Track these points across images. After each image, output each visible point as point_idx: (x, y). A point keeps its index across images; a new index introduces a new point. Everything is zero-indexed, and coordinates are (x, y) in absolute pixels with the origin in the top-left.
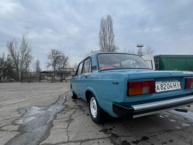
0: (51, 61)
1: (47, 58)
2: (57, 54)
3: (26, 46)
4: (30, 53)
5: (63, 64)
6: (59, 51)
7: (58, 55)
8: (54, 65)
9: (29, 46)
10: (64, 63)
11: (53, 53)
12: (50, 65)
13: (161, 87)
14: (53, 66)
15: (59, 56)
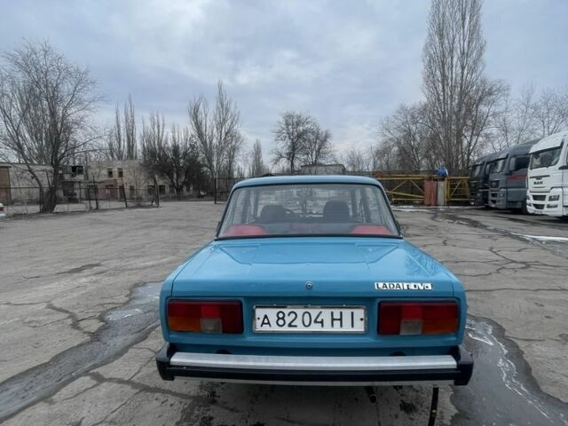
0: (283, 146)
1: (274, 138)
2: (298, 125)
3: (227, 110)
4: (235, 128)
5: (314, 153)
6: (304, 117)
7: (301, 128)
8: (291, 156)
9: (232, 108)
10: (319, 149)
11: (287, 124)
12: (282, 157)
13: (279, 318)
14: (289, 159)
15: (305, 132)
